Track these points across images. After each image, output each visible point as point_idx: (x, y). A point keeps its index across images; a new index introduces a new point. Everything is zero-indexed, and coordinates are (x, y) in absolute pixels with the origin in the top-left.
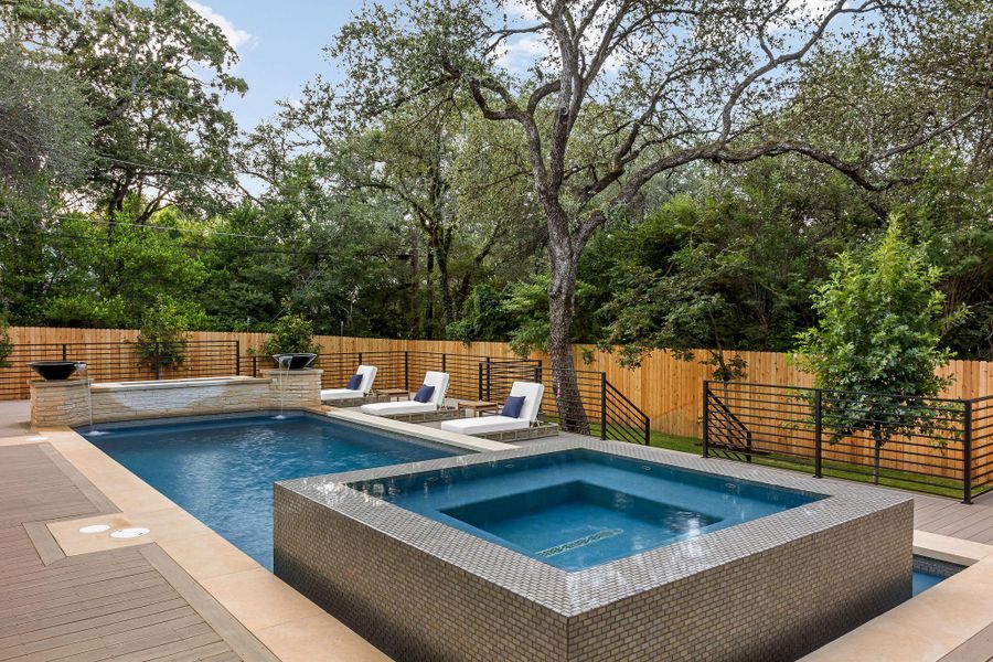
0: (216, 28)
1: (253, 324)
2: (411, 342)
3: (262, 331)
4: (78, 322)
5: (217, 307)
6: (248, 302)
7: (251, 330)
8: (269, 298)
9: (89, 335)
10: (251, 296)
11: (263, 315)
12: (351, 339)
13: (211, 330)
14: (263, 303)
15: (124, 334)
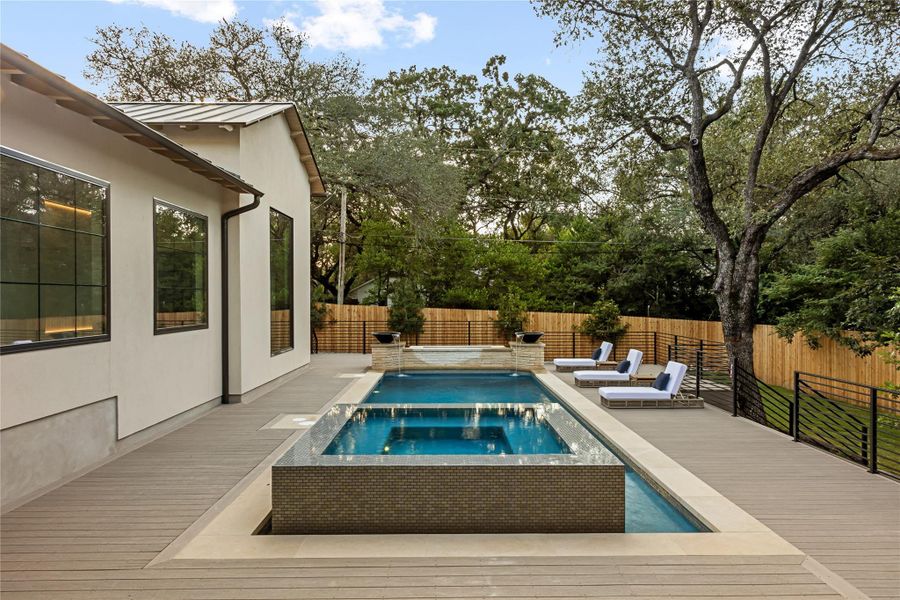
0: (561, 93)
1: (577, 307)
2: (710, 323)
3: (584, 312)
4: (465, 305)
5: (554, 294)
6: (576, 290)
7: (576, 311)
8: (590, 288)
9: (469, 314)
10: (578, 286)
11: (585, 300)
12: (656, 319)
13: (548, 311)
14: (586, 291)
15: (490, 313)
